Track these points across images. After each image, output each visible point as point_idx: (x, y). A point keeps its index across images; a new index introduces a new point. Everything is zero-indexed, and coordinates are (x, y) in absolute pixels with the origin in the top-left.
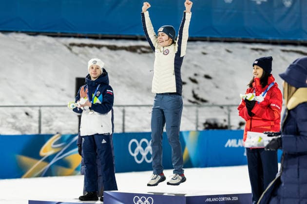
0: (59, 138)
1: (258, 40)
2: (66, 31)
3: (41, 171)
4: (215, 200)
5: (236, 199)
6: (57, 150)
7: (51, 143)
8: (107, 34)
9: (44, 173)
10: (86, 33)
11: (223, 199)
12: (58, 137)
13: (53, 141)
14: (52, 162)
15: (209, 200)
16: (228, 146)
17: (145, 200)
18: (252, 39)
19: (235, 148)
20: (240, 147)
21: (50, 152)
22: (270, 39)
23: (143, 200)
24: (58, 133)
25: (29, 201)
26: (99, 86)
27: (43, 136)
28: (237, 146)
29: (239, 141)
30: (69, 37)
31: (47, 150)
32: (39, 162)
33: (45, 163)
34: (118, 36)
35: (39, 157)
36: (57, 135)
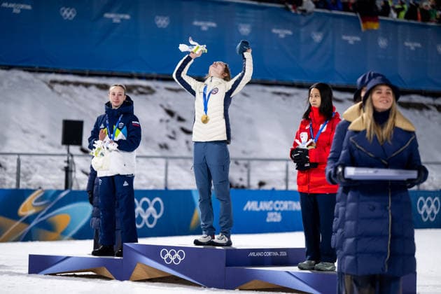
0: (41, 194)
1: (280, 82)
2: (45, 66)
3: (20, 233)
4: (259, 254)
5: (284, 254)
6: (39, 209)
7: (31, 199)
8: (95, 70)
9: (23, 237)
10: (69, 68)
11: (269, 254)
12: (39, 193)
13: (34, 197)
14: (33, 224)
15: (252, 254)
16: (247, 209)
17: (175, 253)
18: (274, 80)
19: (256, 212)
20: (261, 211)
21: (31, 212)
22: (296, 81)
23: (173, 254)
24: (40, 188)
25: (30, 256)
26: (122, 116)
27: (23, 191)
28: (257, 209)
29: (261, 203)
30: (50, 72)
31: (28, 208)
32: (18, 223)
33: (24, 225)
34: (109, 73)
35: (17, 217)
36: (40, 190)
